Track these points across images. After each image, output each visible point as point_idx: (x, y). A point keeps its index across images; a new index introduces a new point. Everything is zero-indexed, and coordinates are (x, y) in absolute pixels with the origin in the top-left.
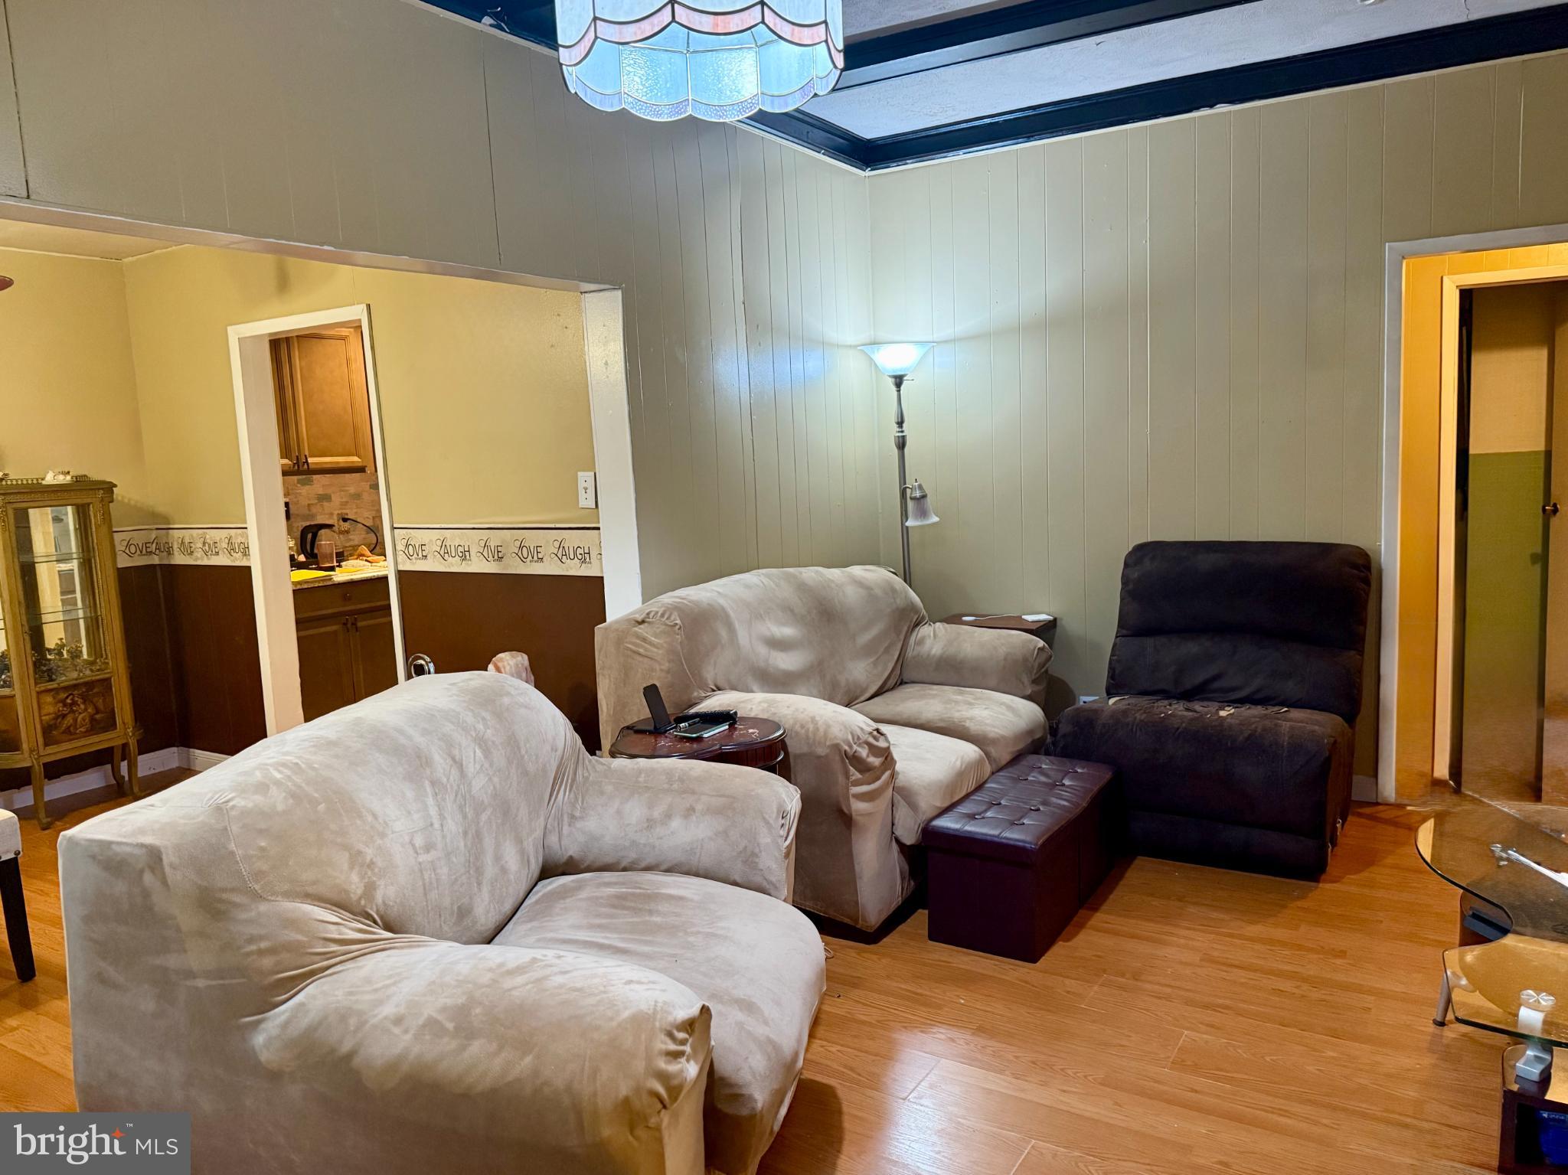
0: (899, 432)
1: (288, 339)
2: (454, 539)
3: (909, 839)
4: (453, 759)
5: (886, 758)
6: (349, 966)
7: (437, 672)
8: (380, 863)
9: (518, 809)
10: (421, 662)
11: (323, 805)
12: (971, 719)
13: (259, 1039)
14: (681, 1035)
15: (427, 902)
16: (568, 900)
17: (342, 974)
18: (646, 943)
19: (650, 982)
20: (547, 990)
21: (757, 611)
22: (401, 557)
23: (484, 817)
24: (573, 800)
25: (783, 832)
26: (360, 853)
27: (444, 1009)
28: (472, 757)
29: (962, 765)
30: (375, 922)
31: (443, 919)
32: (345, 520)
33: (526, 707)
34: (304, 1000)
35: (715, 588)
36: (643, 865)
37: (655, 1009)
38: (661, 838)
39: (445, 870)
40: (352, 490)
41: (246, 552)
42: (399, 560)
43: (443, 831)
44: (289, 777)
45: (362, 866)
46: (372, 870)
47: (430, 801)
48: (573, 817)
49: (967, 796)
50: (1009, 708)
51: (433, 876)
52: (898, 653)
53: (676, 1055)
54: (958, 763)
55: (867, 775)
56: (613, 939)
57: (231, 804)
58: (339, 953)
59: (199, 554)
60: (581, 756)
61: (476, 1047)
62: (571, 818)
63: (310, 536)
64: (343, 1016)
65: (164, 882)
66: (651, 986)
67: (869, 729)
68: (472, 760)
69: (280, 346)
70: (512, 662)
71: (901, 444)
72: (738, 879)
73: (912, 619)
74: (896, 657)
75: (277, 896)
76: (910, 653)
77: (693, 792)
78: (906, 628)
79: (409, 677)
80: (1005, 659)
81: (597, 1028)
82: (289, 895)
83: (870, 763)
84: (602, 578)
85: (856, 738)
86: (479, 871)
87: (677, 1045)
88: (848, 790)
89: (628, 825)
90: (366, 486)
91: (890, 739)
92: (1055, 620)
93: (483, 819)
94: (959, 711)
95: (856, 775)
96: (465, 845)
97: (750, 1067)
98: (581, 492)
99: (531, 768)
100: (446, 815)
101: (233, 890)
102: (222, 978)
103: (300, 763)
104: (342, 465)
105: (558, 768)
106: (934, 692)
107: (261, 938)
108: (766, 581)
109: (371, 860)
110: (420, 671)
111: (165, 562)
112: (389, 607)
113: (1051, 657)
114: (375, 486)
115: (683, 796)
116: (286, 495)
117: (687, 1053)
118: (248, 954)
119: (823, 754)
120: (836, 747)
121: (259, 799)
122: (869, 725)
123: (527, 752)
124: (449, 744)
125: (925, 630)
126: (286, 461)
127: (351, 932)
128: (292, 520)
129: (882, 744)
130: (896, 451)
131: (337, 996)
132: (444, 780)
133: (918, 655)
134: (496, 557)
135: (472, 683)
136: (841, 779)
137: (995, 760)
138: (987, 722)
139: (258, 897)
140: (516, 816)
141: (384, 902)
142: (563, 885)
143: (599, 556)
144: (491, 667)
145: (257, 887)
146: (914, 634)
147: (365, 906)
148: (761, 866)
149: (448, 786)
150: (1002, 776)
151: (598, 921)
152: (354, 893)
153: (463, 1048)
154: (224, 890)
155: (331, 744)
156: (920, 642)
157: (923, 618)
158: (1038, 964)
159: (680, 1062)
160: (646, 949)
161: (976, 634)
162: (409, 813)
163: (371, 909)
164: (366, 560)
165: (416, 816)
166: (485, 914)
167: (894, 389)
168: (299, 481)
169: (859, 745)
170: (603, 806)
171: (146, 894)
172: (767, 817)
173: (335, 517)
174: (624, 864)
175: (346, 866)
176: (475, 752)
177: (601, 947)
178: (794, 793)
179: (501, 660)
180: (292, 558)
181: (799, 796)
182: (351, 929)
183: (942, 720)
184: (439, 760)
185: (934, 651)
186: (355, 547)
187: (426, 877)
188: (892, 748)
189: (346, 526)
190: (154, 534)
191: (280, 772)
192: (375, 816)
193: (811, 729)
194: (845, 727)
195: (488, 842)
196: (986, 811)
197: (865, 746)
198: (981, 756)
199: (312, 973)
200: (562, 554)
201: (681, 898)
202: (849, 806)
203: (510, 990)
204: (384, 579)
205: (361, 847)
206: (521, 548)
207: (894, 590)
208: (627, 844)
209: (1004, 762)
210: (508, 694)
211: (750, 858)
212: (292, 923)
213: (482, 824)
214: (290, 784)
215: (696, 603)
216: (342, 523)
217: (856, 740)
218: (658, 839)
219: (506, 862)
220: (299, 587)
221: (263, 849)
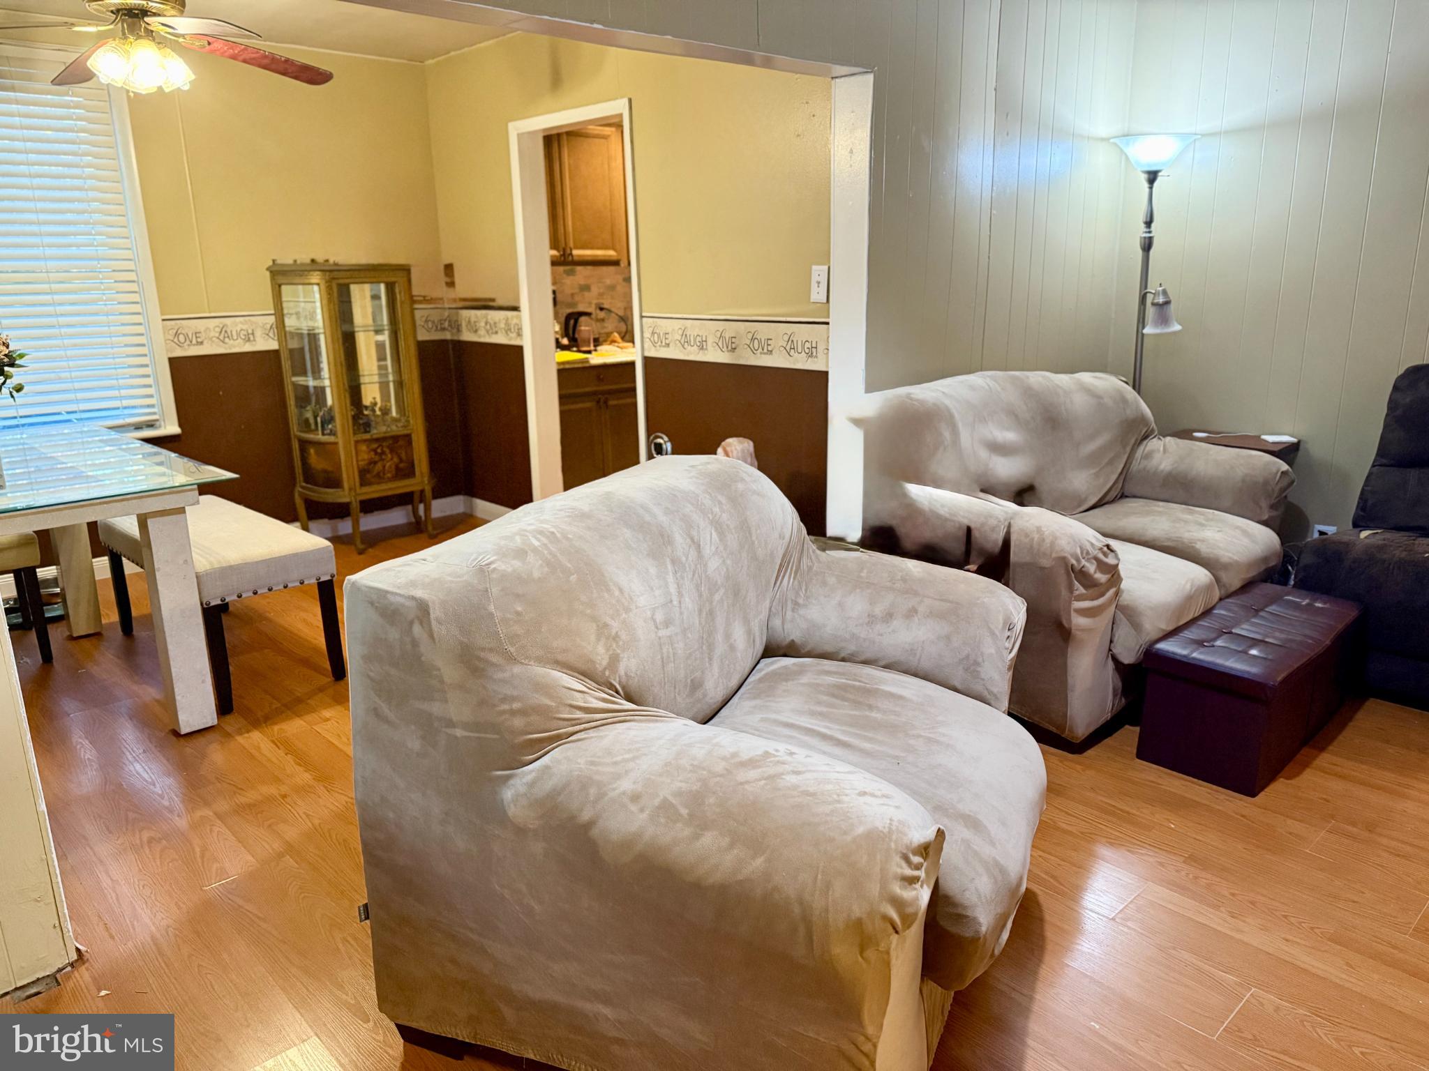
0: (1146, 232)
1: (559, 135)
2: (694, 329)
3: (1128, 658)
4: (692, 539)
5: (1113, 576)
6: (592, 735)
7: (674, 453)
8: (624, 636)
9: (747, 591)
10: (659, 441)
11: (575, 576)
12: (1203, 541)
13: (508, 794)
14: (916, 859)
15: (664, 674)
16: (790, 683)
17: (585, 741)
18: (870, 740)
19: (884, 796)
20: (779, 789)
21: (982, 413)
22: (647, 344)
23: (717, 597)
24: (796, 587)
25: (1008, 645)
26: (606, 625)
27: (679, 794)
28: (709, 538)
29: (1192, 589)
30: (617, 692)
31: (677, 690)
32: (601, 309)
33: (758, 494)
34: (550, 763)
35: (940, 389)
36: (862, 658)
37: (890, 828)
38: (881, 635)
39: (681, 645)
40: (608, 282)
41: (519, 335)
42: (646, 346)
43: (680, 607)
44: (545, 545)
45: (607, 638)
46: (617, 643)
47: (670, 578)
48: (796, 604)
49: (1193, 621)
50: (1245, 533)
51: (671, 650)
52: (1122, 466)
53: (912, 881)
54: (1188, 587)
55: (1091, 591)
56: (836, 731)
57: (493, 566)
58: (583, 721)
59: (482, 332)
60: (805, 546)
61: (708, 840)
62: (795, 604)
63: (572, 322)
64: (585, 784)
65: (431, 636)
66: (884, 800)
67: (1099, 545)
68: (709, 542)
69: (553, 142)
70: (739, 447)
71: (1147, 245)
72: (959, 686)
73: (1141, 432)
74: (1119, 470)
75: (530, 661)
76: (1135, 466)
77: (916, 594)
78: (1133, 441)
79: (650, 457)
80: (1243, 481)
81: (832, 840)
82: (541, 661)
83: (1096, 579)
84: (826, 373)
85: (1085, 552)
86: (711, 647)
87: (912, 869)
88: (1070, 603)
89: (849, 618)
90: (620, 278)
91: (1120, 556)
92: (1299, 442)
93: (717, 599)
94: (1189, 531)
95: (1079, 589)
96: (700, 623)
97: (977, 889)
98: (814, 285)
99: (760, 553)
100: (684, 592)
101: (491, 650)
102: (478, 732)
103: (556, 532)
104: (600, 258)
105: (784, 556)
106: (1161, 509)
107: (513, 699)
108: (992, 383)
109: (617, 633)
110: (659, 450)
111: (456, 338)
112: (634, 390)
113: (1293, 482)
114: (628, 280)
115: (905, 596)
116: (554, 283)
117: (921, 879)
118: (504, 712)
119: (1048, 566)
120: (1063, 560)
121: (517, 564)
122: (1098, 540)
123: (757, 538)
124: (688, 525)
125: (1154, 444)
126: (554, 252)
127: (596, 701)
128: (558, 307)
129: (1111, 560)
130: (1140, 252)
131: (579, 764)
132: (684, 559)
133: (1144, 469)
134: (730, 348)
135: (709, 466)
136: (1064, 592)
137: (1224, 586)
138: (1221, 545)
139: (512, 659)
140: (745, 598)
141: (626, 674)
142: (785, 667)
143: (826, 351)
144: (720, 450)
145: (512, 650)
146: (1142, 448)
147: (609, 677)
148: (983, 676)
149: (687, 565)
150: (1232, 603)
151: (819, 709)
152: (600, 664)
153: (696, 837)
154: (483, 649)
155: (583, 516)
156: (1148, 456)
157: (1153, 431)
158: (1256, 798)
159: (915, 889)
160: (867, 746)
161: (1211, 453)
162: (652, 589)
163: (614, 680)
164: (618, 347)
165: (657, 593)
166: (714, 690)
167: (1146, 185)
168: (565, 271)
169: (1088, 560)
170: (825, 597)
171: (415, 644)
172: (992, 627)
173: (593, 306)
174: (842, 655)
175: (593, 638)
176: (711, 534)
177: (824, 737)
178: (1022, 606)
179: (730, 445)
180: (557, 341)
181: (1025, 608)
182: (596, 698)
183: (1169, 539)
184: (679, 539)
185: (1162, 467)
186: (609, 334)
187: (665, 650)
188: (1120, 567)
189: (602, 315)
190: (446, 313)
191: (538, 540)
192: (621, 590)
193: (1036, 539)
194: (1074, 541)
195: (720, 621)
196: (1215, 639)
197: (1094, 562)
198: (1211, 580)
199: (558, 738)
200: (791, 347)
201: (901, 697)
202: (1070, 620)
203: (742, 784)
204: (631, 365)
205: (608, 620)
206: (753, 339)
207: (1124, 400)
208: (847, 636)
209: (1233, 589)
210: (743, 480)
211: (972, 665)
212: (543, 687)
213: (714, 604)
214: (546, 552)
215: (922, 402)
216: (598, 311)
217: (1084, 555)
218: (879, 635)
219: (735, 640)
220: (562, 367)
221: (518, 614)
